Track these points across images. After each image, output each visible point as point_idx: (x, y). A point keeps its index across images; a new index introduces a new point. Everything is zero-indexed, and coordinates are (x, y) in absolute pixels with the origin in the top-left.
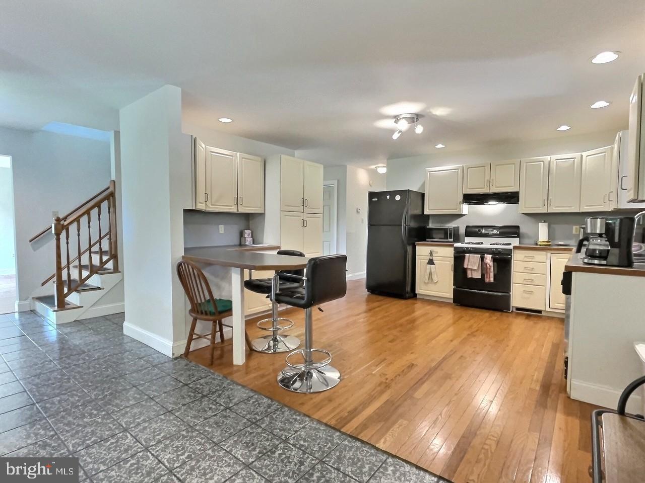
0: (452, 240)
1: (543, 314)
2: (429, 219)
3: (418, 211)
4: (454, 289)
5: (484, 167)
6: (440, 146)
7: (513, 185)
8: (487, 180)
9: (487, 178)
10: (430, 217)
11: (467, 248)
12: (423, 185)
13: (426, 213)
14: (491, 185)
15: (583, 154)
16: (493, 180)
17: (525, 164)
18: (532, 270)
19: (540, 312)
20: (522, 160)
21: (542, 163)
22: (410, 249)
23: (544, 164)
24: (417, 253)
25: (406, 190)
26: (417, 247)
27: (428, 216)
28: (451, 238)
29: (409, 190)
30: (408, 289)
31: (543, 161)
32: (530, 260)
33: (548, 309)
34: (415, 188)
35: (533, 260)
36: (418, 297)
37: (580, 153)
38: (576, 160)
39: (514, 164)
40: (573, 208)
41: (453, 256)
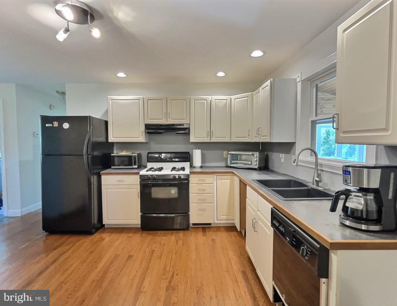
0: (136, 167)
1: (212, 225)
2: (113, 146)
3: (102, 138)
4: (141, 215)
5: (162, 100)
6: (121, 75)
7: (185, 118)
8: (165, 112)
9: (165, 110)
10: (115, 145)
11: (152, 175)
12: (107, 112)
13: (109, 141)
14: (168, 117)
15: (231, 97)
16: (169, 112)
17: (193, 101)
18: (204, 191)
19: (210, 224)
20: (191, 97)
21: (205, 101)
22: (94, 179)
23: (207, 102)
24: (103, 183)
25: (87, 117)
26: (102, 177)
27: (113, 144)
28: (135, 164)
29: (90, 116)
30: (95, 220)
31: (206, 100)
32: (202, 182)
33: (216, 222)
34: (97, 114)
35: (205, 183)
36: (106, 226)
37: (230, 97)
38: (228, 101)
39: (185, 100)
40: (227, 138)
41: (139, 184)
